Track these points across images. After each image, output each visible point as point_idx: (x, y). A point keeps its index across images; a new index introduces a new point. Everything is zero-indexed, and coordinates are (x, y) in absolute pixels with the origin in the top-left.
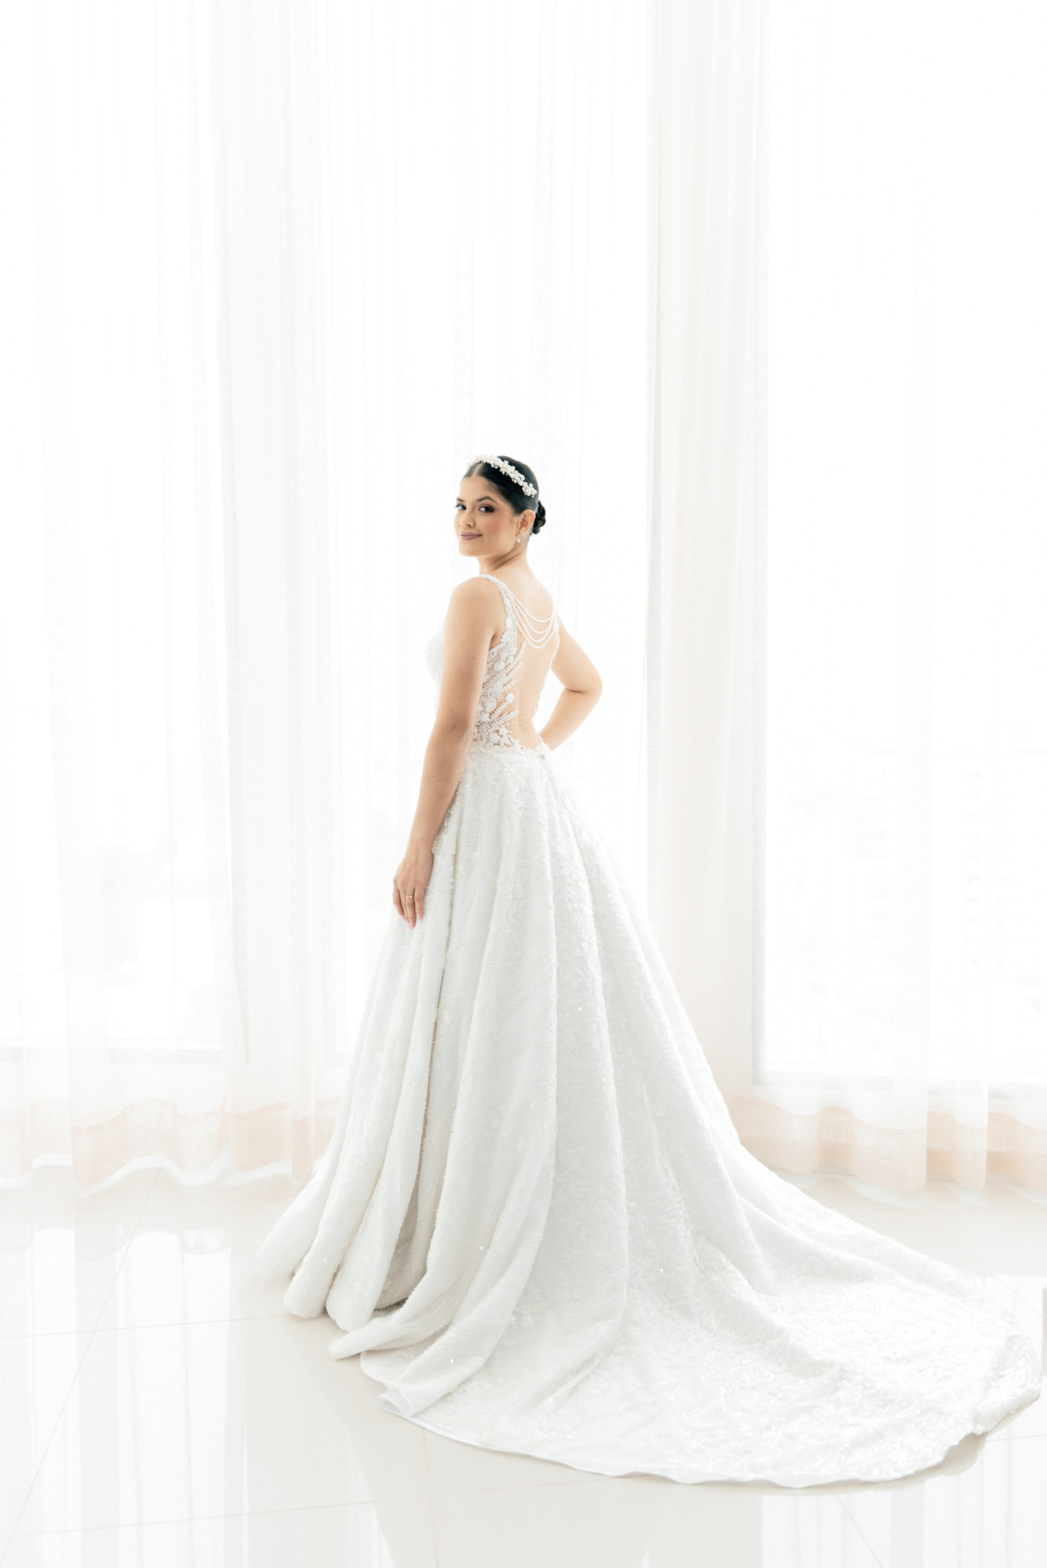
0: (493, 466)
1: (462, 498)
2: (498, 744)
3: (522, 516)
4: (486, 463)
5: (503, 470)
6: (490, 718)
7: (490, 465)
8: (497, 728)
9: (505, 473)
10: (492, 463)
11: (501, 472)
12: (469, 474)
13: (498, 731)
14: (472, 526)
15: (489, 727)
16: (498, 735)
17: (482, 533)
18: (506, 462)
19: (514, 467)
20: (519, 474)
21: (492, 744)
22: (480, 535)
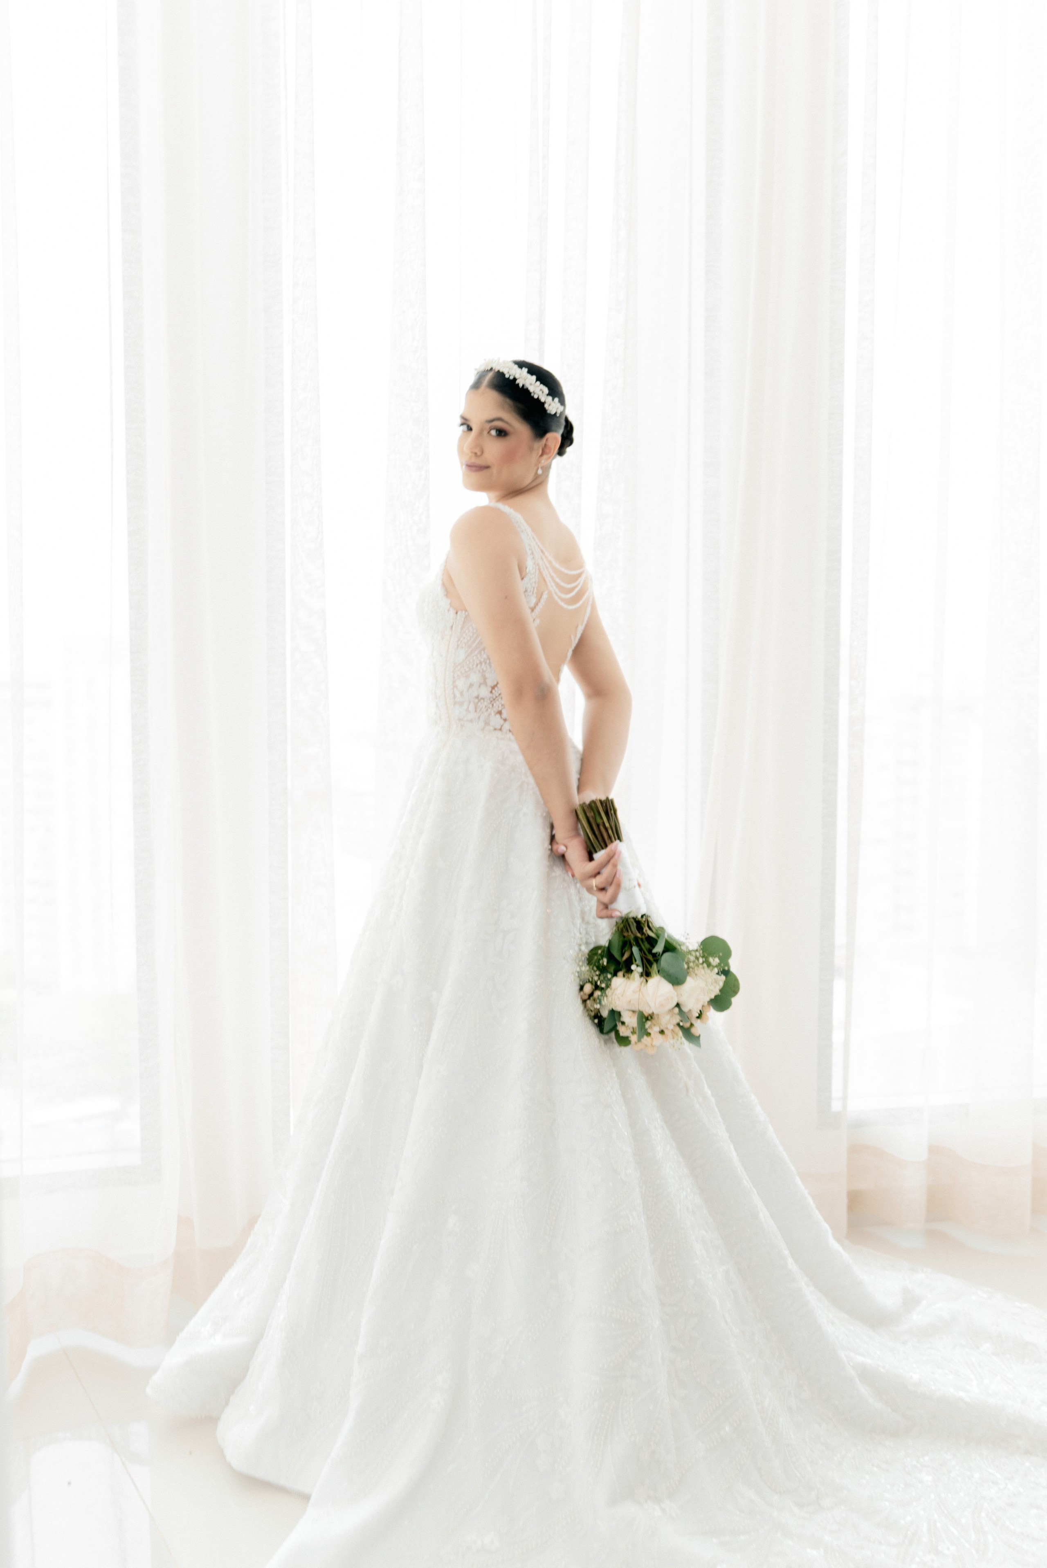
0: (507, 376)
1: (467, 416)
2: (501, 729)
3: (544, 441)
4: (499, 371)
5: (520, 382)
6: (491, 692)
7: (503, 374)
8: (500, 709)
9: (523, 386)
10: (505, 372)
11: (518, 384)
12: (476, 386)
13: (500, 713)
14: (479, 453)
15: (491, 706)
16: (501, 718)
17: (489, 464)
18: (525, 370)
19: (534, 378)
20: (542, 385)
21: (492, 728)
22: (487, 467)
